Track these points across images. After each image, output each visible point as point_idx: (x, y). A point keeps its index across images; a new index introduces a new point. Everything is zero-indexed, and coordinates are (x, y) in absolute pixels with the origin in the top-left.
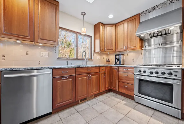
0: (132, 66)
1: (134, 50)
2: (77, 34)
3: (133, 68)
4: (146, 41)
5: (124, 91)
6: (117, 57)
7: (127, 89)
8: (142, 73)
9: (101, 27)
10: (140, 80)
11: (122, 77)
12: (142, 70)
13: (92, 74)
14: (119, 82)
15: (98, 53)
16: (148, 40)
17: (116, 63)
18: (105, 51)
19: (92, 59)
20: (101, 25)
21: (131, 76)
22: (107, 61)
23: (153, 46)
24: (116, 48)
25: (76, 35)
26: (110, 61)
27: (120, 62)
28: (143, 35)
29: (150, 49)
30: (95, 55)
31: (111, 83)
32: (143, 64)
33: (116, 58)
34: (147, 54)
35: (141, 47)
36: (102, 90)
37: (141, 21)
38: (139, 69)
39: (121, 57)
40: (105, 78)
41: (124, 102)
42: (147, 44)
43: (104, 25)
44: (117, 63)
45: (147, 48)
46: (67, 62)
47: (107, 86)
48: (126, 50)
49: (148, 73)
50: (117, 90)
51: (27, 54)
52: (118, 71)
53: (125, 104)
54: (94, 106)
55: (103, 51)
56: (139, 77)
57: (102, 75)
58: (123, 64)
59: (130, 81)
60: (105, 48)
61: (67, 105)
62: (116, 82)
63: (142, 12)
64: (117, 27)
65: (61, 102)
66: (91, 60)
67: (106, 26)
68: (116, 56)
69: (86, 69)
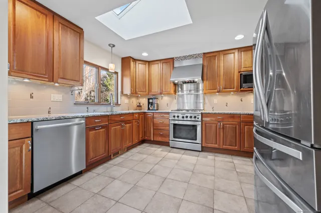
0: (167, 111)
1: (169, 94)
2: (100, 68)
3: (168, 113)
4: (180, 86)
5: (159, 139)
6: (151, 101)
7: (162, 136)
8: (176, 118)
9: (132, 64)
10: (175, 125)
11: (157, 124)
12: (176, 115)
13: (126, 122)
14: (154, 129)
15: (126, 95)
16: (181, 85)
17: (149, 109)
18: (136, 93)
19: (119, 103)
20: (131, 60)
21: (166, 122)
22: (138, 106)
23: (185, 92)
24: (150, 90)
25: (98, 70)
26: (141, 106)
27: (154, 107)
28: (176, 82)
29: (183, 95)
30: (123, 98)
31: (145, 132)
32: (176, 109)
33: (149, 103)
34: (181, 99)
35: (175, 92)
36: (136, 141)
37: (175, 66)
38: (173, 115)
39: (155, 101)
40: (139, 126)
41: (160, 149)
42: (180, 89)
43: (135, 60)
44: (151, 108)
45: (180, 93)
46: (88, 108)
47: (141, 136)
48: (161, 94)
49: (180, 118)
50: (152, 140)
51: (32, 97)
52: (153, 118)
53: (162, 151)
54: (131, 158)
55: (134, 94)
56: (173, 122)
57: (135, 123)
58: (157, 110)
59: (166, 127)
60: (136, 90)
61: (100, 160)
62: (151, 130)
63: (176, 58)
64: (150, 66)
65: (94, 156)
66: (117, 104)
67: (137, 62)
68: (149, 99)
69: (119, 116)
